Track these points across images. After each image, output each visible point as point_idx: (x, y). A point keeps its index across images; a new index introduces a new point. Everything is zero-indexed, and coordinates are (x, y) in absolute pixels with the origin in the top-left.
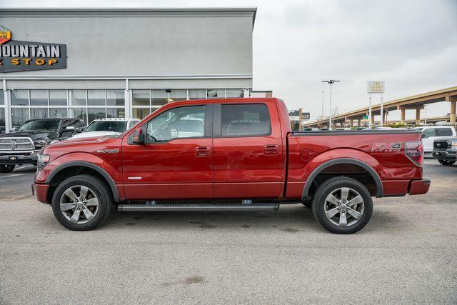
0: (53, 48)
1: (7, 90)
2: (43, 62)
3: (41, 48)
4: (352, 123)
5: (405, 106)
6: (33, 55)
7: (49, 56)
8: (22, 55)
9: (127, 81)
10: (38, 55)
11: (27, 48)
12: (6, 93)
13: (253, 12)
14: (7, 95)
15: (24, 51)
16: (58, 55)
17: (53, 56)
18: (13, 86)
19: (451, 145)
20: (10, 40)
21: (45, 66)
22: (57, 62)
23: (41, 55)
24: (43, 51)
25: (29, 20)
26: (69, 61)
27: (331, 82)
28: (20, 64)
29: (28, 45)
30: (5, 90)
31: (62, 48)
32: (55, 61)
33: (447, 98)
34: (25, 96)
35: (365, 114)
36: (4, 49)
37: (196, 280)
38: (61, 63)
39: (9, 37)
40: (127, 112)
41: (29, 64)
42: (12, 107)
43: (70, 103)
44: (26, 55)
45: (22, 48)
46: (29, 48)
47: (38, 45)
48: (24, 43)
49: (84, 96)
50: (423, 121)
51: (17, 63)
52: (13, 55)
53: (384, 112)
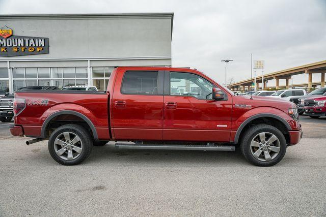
0: (40, 41)
1: (10, 68)
2: (34, 49)
3: (32, 41)
4: (244, 88)
5: (279, 77)
6: (27, 45)
7: (37, 45)
8: (19, 45)
9: (89, 61)
10: (30, 45)
11: (22, 40)
12: (9, 70)
13: (171, 16)
14: (10, 72)
15: (21, 42)
16: (43, 45)
17: (40, 45)
18: (14, 65)
19: (300, 101)
20: (12, 35)
21: (35, 52)
22: (43, 49)
23: (32, 45)
24: (33, 42)
25: (24, 22)
26: (51, 49)
27: (227, 61)
28: (18, 51)
29: (23, 38)
30: (8, 68)
31: (46, 40)
32: (41, 49)
33: (306, 71)
34: (22, 72)
35: (253, 83)
36: (8, 41)
37: (100, 188)
38: (45, 50)
39: (11, 33)
40: (89, 82)
41: (24, 51)
42: (14, 79)
43: (52, 76)
44: (23, 45)
45: (19, 41)
46: (24, 40)
47: (30, 38)
48: (21, 37)
49: (60, 71)
50: (290, 87)
51: (16, 50)
52: (14, 45)
53: (265, 81)
